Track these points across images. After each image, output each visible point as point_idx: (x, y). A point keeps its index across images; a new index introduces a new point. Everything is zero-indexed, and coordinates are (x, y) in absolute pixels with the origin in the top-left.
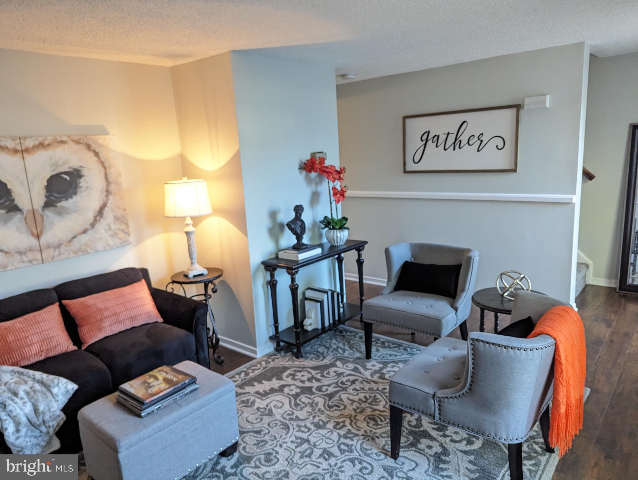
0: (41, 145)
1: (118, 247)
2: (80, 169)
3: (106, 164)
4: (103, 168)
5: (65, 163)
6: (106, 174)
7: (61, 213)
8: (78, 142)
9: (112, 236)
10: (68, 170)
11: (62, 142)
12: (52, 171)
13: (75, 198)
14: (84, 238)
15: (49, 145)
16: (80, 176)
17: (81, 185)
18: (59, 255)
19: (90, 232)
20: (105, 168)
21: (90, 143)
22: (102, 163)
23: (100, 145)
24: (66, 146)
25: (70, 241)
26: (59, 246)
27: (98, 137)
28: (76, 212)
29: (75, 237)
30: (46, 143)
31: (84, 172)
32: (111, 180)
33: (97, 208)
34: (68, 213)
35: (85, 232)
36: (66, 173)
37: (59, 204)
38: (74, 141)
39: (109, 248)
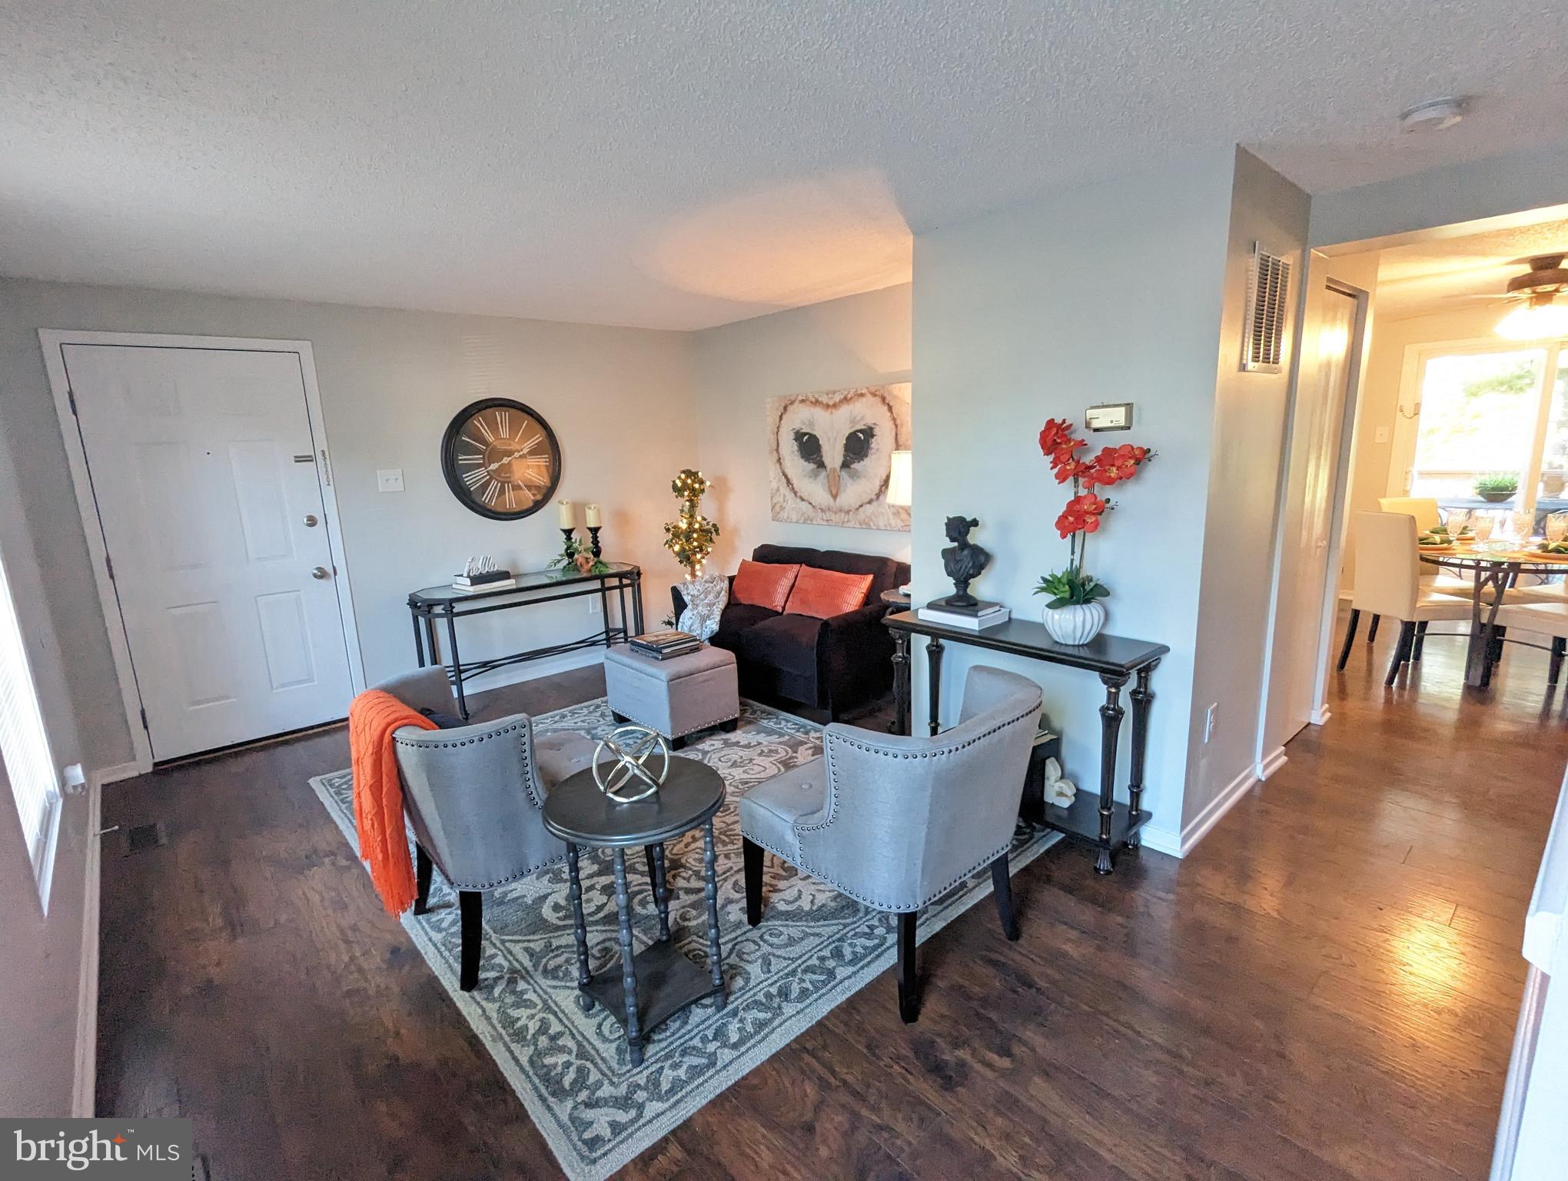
0: (846, 400)
1: (899, 530)
2: (873, 426)
3: (898, 422)
4: (894, 426)
5: (863, 418)
6: (896, 435)
7: (854, 476)
8: (874, 395)
9: (894, 514)
10: (863, 427)
11: (862, 395)
12: (851, 427)
13: (866, 462)
14: (869, 509)
15: (851, 398)
16: (873, 436)
17: (872, 446)
18: (848, 522)
19: (875, 503)
20: (896, 426)
21: (886, 395)
22: (894, 420)
23: (895, 397)
24: (864, 399)
25: (857, 509)
26: (848, 512)
27: (894, 385)
28: (865, 477)
29: (861, 506)
30: (849, 396)
31: (876, 431)
32: (900, 443)
33: (884, 477)
34: (858, 477)
35: (870, 502)
36: (861, 431)
37: (852, 466)
38: (871, 393)
39: (889, 529)
